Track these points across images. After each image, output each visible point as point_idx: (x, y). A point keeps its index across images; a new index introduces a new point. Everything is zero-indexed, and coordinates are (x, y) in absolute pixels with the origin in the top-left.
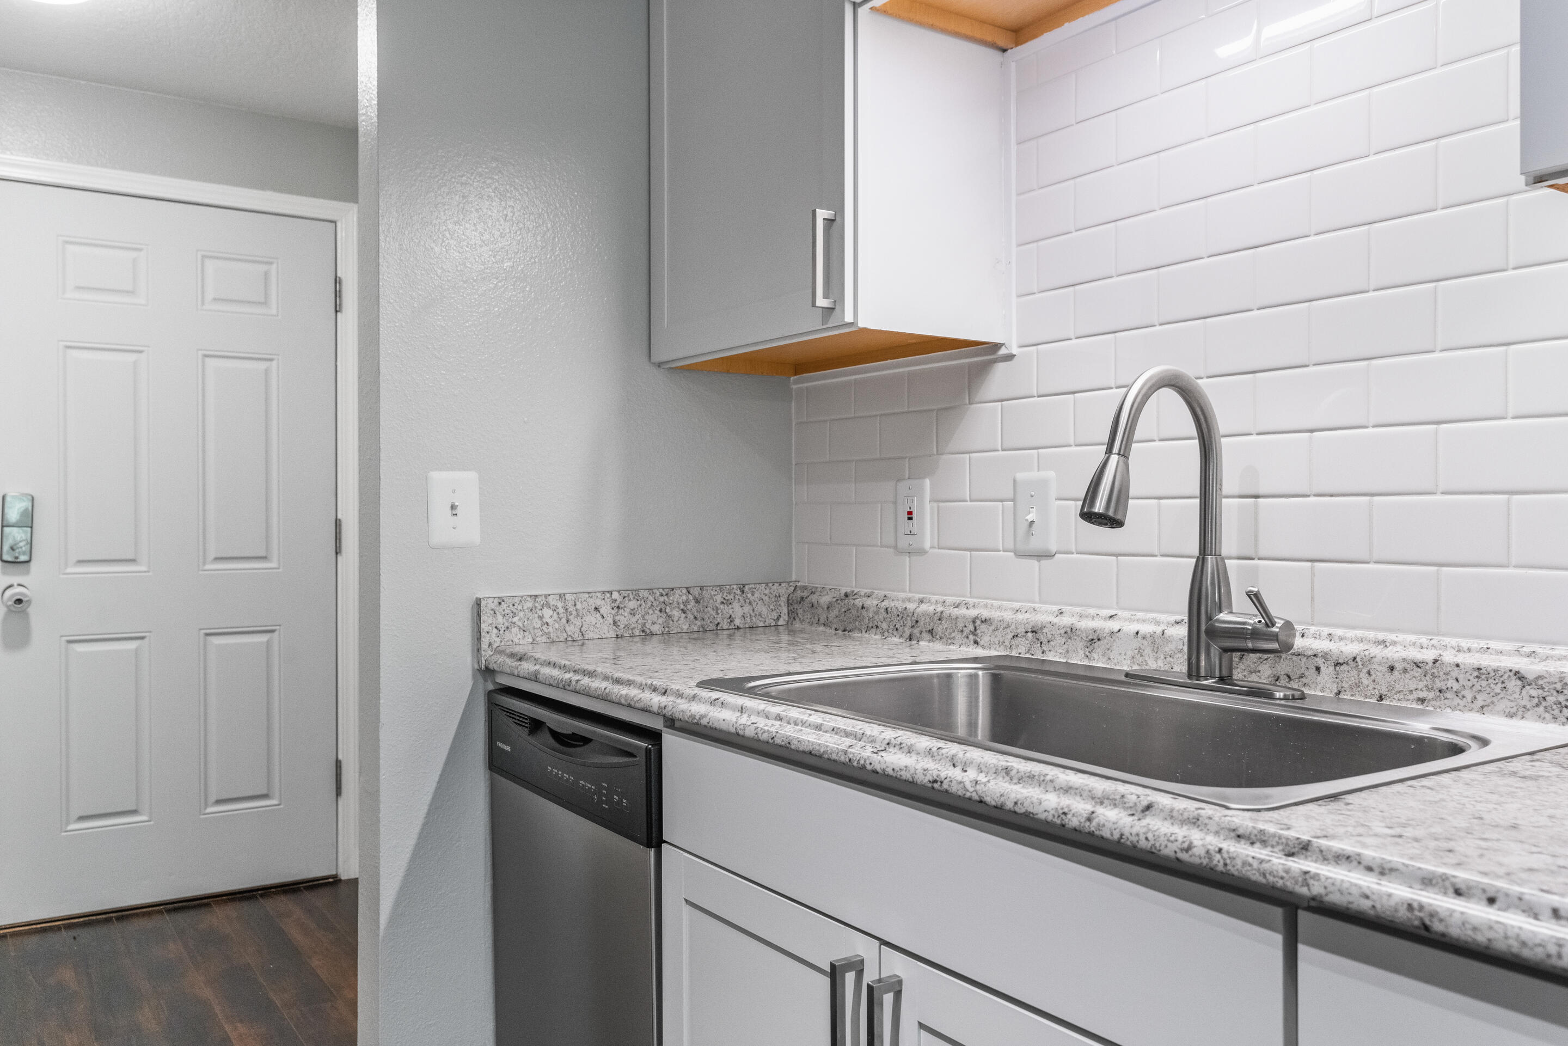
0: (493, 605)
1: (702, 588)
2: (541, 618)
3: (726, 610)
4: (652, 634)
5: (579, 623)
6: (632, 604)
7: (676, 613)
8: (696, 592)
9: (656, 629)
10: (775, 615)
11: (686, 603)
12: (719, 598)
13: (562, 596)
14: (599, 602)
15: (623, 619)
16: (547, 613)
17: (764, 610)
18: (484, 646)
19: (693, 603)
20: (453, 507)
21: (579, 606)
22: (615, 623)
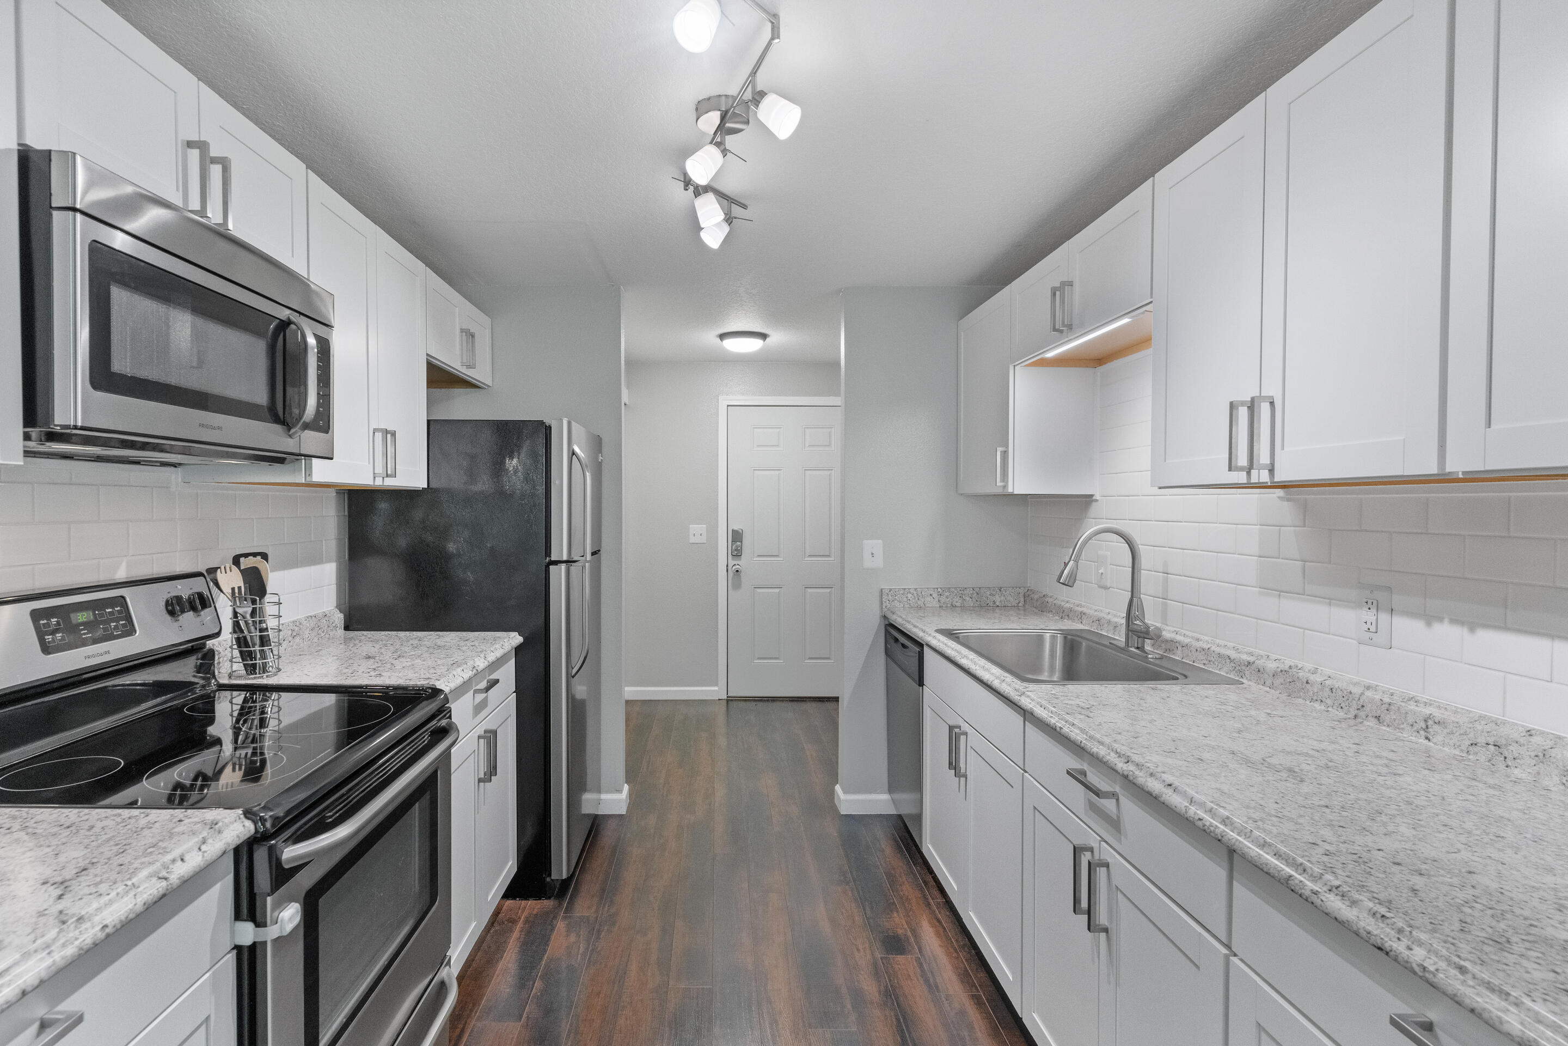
0: (887, 591)
1: (980, 588)
2: (907, 597)
3: (992, 598)
4: (956, 606)
5: (923, 600)
6: (947, 594)
7: (967, 598)
8: (977, 590)
9: (958, 604)
10: (1017, 601)
11: (972, 594)
12: (988, 593)
13: (916, 589)
14: (932, 592)
15: (943, 599)
16: (909, 595)
17: (1012, 599)
18: (884, 607)
19: (975, 594)
20: (872, 554)
21: (923, 594)
22: (939, 601)
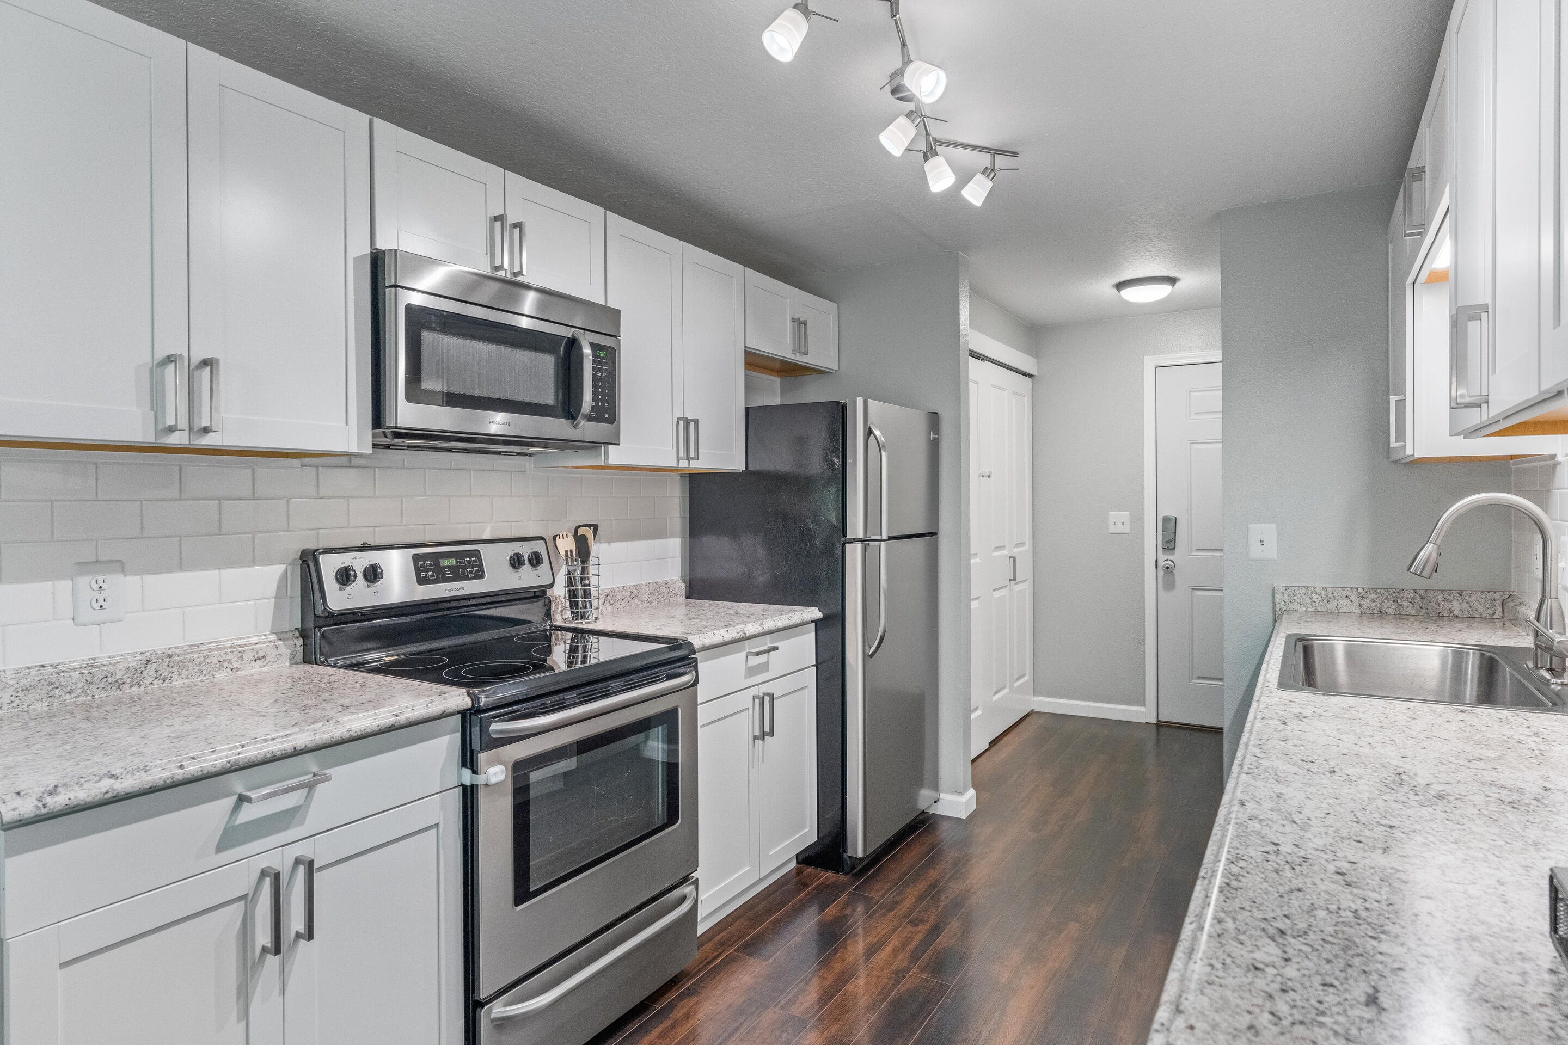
0: (1282, 589)
1: (1426, 591)
2: (1311, 598)
3: (1448, 605)
4: (1387, 614)
5: (1335, 603)
6: (1373, 596)
7: (1406, 604)
8: (1422, 593)
9: (1389, 611)
10: (1490, 611)
11: (1413, 598)
12: (1441, 597)
13: (1324, 588)
14: (1349, 593)
15: (1366, 603)
16: (1315, 596)
17: (1480, 608)
18: (1277, 609)
19: (1419, 599)
20: (1261, 541)
21: (1335, 594)
22: (1360, 605)
